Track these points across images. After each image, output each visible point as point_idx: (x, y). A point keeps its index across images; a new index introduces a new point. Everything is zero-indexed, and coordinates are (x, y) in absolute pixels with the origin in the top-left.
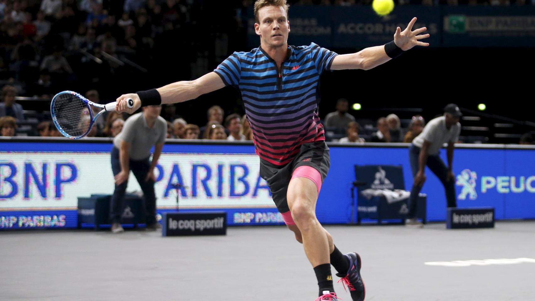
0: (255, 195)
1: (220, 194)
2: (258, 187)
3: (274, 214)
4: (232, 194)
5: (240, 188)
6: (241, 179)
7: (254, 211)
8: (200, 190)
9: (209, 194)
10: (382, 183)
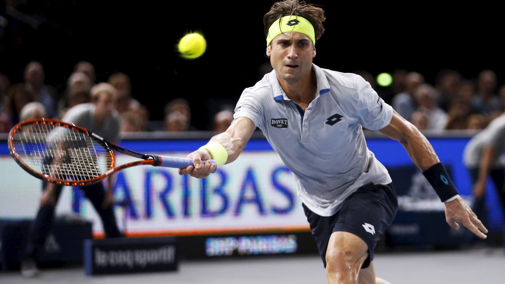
0: (238, 212)
1: (186, 213)
2: (242, 201)
3: (268, 240)
4: (205, 212)
5: (215, 203)
6: (219, 191)
7: (237, 235)
8: (158, 208)
9: (170, 213)
10: (423, 189)
